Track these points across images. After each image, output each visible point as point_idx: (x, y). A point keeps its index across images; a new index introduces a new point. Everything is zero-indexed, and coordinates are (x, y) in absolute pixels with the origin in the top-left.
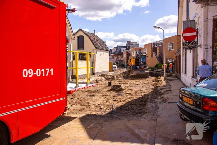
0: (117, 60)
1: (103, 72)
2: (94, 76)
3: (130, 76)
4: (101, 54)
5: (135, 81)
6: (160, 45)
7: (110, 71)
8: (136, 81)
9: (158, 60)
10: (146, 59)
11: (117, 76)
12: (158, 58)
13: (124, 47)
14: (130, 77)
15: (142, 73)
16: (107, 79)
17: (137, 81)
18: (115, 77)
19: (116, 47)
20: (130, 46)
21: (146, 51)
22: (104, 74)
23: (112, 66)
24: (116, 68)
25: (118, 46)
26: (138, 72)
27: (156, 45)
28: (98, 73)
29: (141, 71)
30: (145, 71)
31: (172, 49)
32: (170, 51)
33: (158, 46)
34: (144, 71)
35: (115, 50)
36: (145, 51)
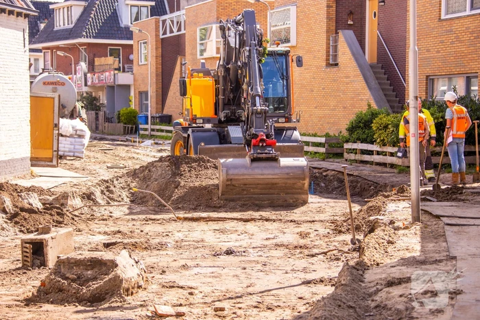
0: (93, 86)
3: (178, 193)
7: (35, 161)
8: (222, 231)
9: (374, 83)
10: (286, 77)
11: (88, 197)
12: (370, 74)
14: (182, 199)
15: (263, 172)
17: (229, 225)
18: (77, 202)
21: (292, 24)
23: (56, 126)
24: (86, 141)
26: (235, 167)
29: (254, 160)
30: (285, 161)
31: (472, 8)
32: (456, 26)
34: (275, 159)
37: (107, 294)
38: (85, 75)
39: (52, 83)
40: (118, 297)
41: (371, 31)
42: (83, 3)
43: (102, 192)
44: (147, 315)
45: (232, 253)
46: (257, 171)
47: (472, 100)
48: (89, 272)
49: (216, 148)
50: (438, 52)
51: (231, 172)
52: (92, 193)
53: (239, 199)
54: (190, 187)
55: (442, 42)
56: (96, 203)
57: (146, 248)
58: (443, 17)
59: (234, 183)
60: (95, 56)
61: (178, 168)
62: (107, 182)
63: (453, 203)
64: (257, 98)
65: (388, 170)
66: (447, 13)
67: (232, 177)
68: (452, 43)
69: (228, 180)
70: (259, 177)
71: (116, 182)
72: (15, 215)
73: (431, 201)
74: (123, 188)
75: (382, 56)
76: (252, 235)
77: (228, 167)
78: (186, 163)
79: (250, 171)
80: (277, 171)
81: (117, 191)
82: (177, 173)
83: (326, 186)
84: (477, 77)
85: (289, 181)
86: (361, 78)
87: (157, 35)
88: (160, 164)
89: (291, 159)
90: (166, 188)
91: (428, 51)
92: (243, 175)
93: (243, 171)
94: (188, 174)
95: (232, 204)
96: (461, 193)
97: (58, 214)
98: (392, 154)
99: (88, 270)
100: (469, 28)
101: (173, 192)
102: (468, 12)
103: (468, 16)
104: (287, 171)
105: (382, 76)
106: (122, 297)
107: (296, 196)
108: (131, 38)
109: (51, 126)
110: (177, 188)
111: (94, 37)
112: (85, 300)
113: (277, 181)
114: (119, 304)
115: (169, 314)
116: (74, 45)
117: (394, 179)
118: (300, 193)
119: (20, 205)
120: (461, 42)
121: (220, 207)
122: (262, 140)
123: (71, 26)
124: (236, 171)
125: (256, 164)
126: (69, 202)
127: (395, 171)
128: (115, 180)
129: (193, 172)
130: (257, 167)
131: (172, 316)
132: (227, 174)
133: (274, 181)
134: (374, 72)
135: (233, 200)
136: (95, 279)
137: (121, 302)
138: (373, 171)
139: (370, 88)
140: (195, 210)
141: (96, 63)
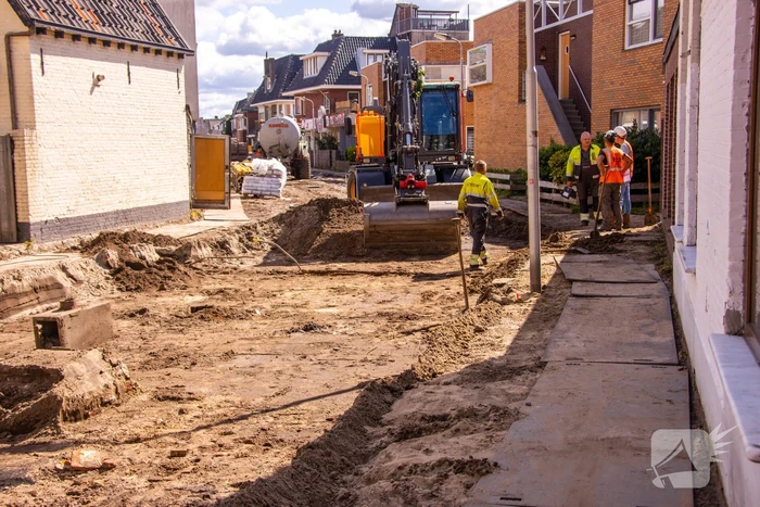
0: (330, 128)
1: (124, 215)
2: (22, 247)
3: (319, 240)
4: (99, 78)
5: (337, 282)
6: (572, 12)
9: (562, 118)
11: (222, 246)
12: (559, 110)
13: (379, 43)
16: (116, 273)
18: (206, 252)
19: (328, 42)
20: (416, 32)
21: (488, 62)
22: (126, 229)
24: (283, 181)
25: (338, 36)
26: (378, 211)
27: (551, 18)
28: (61, 225)
29: (399, 204)
30: (434, 205)
31: (655, 37)
33: (561, 20)
34: (424, 203)
35: (321, 62)
36: (479, 64)
37: (38, 421)
38: (324, 117)
39: (277, 126)
40: (51, 426)
41: (564, 67)
42: (327, 54)
43: (241, 240)
44: (56, 469)
45: (311, 329)
46: (403, 216)
47: (653, 134)
48: (26, 386)
49: (380, 189)
50: (622, 84)
51: (374, 218)
52: (226, 242)
53: (385, 247)
54: (333, 234)
55: (625, 74)
56: (229, 252)
57: (227, 317)
58: (627, 48)
59: (378, 229)
60: (336, 100)
61: (327, 213)
62: (249, 228)
63: (605, 257)
64: (408, 136)
65: (564, 209)
66: (631, 44)
67: (375, 223)
68: (635, 74)
69: (370, 227)
70: (405, 223)
71: (259, 228)
72: (120, 270)
73: (581, 253)
74: (266, 235)
75: (573, 90)
76: (370, 295)
77: (371, 212)
78: (336, 207)
79: (396, 217)
80: (426, 216)
81: (257, 238)
82: (324, 219)
83: (493, 229)
84: (659, 110)
85: (438, 227)
86: (550, 113)
87: (380, 79)
88: (307, 208)
89: (443, 202)
90: (308, 235)
91: (612, 83)
92: (387, 221)
93: (388, 217)
94: (337, 219)
95: (377, 252)
96: (622, 242)
97: (169, 268)
98: (557, 191)
99: (26, 383)
100: (650, 58)
101: (314, 240)
102: (651, 42)
103: (650, 45)
104: (436, 216)
105: (574, 111)
106: (58, 427)
107: (448, 243)
108: (360, 84)
109: (223, 167)
110: (319, 235)
111: (335, 84)
112: (6, 430)
113: (425, 227)
114: (48, 439)
115: (89, 466)
116: (318, 91)
117: (565, 221)
118: (451, 240)
119: (126, 258)
120: (644, 73)
121: (362, 256)
122: (411, 182)
123: (316, 74)
124: (380, 217)
125: (402, 209)
126: (193, 253)
127: (570, 210)
128: (258, 226)
129: (343, 217)
130: (403, 213)
131: (93, 469)
132: (370, 220)
133: (421, 227)
134: (564, 108)
135: (378, 248)
136: (30, 397)
137: (53, 435)
138: (549, 211)
139: (558, 124)
140: (334, 259)
141: (337, 107)
